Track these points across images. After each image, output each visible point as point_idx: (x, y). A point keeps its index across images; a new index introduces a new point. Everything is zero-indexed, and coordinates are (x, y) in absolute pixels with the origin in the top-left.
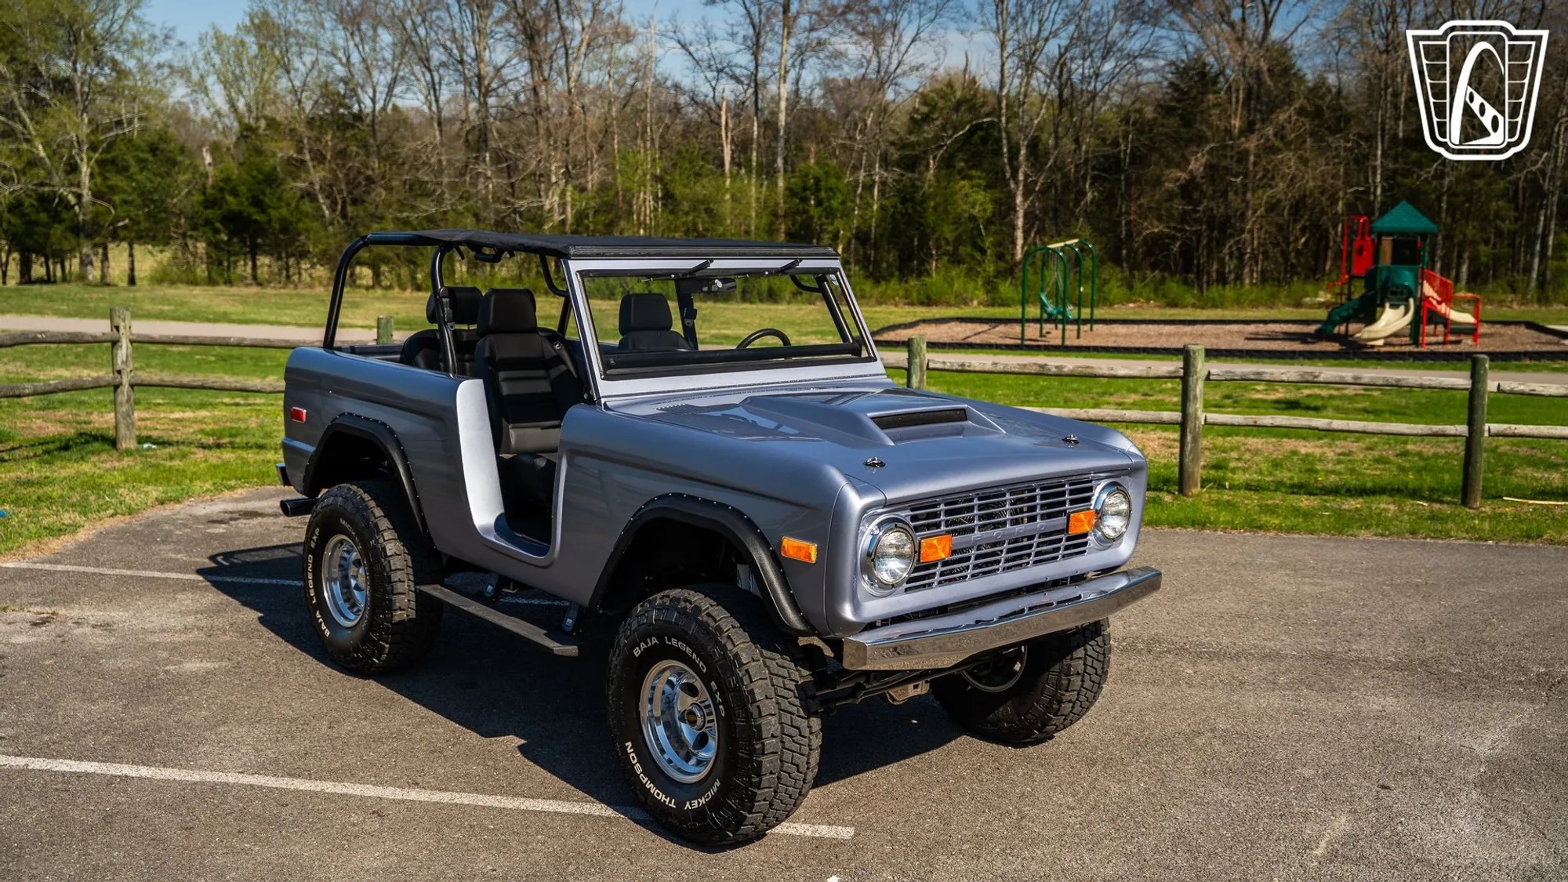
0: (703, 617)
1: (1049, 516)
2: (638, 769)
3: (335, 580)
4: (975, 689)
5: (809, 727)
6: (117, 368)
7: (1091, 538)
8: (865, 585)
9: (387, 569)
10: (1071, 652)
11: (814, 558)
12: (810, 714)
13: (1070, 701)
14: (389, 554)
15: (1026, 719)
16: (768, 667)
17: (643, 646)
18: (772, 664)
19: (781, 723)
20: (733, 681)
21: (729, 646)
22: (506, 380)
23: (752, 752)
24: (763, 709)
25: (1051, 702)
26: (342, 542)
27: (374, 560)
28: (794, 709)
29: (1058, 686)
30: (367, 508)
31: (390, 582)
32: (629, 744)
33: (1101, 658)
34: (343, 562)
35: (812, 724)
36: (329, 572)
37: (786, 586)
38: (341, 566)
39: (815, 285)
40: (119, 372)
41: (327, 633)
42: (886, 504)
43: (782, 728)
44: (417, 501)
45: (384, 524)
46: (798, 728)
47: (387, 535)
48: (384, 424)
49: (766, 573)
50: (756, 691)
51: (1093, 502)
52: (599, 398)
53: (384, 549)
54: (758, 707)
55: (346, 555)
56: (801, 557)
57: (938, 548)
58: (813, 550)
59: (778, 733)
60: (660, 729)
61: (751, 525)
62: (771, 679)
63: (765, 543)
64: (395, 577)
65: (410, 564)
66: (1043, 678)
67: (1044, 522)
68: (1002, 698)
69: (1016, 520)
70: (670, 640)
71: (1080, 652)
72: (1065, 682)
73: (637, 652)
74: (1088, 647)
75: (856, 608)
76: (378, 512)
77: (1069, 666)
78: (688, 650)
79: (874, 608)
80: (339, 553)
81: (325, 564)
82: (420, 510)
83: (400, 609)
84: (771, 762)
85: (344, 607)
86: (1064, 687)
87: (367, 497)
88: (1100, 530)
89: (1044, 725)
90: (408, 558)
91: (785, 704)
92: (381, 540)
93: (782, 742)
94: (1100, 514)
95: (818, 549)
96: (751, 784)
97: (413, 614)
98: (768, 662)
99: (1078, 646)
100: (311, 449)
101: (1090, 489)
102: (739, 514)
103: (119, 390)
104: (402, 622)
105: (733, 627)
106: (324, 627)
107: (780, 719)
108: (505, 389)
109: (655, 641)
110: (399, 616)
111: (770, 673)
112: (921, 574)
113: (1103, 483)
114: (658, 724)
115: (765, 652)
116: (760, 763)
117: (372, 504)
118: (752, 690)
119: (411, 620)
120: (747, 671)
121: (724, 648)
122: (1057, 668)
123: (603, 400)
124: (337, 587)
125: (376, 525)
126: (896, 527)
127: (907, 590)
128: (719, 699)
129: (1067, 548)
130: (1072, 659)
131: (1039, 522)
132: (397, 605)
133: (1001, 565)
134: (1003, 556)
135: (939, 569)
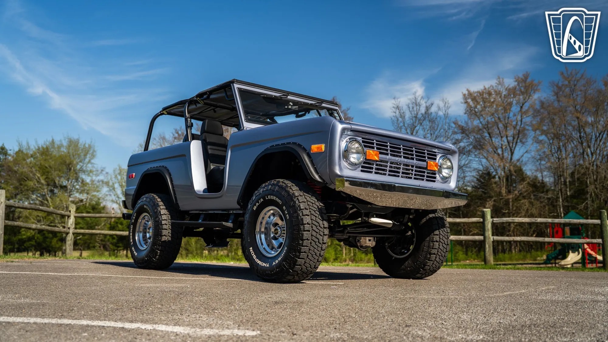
0: (281, 184)
1: (420, 160)
2: (255, 257)
3: (141, 232)
4: (395, 258)
5: (324, 225)
7: (437, 176)
8: (344, 163)
9: (161, 219)
10: (433, 232)
11: (323, 149)
12: (323, 220)
13: (434, 254)
14: (162, 214)
15: (417, 264)
16: (306, 198)
17: (257, 204)
18: (308, 198)
19: (311, 219)
20: (292, 203)
21: (291, 191)
22: (210, 149)
23: (299, 230)
24: (304, 212)
25: (426, 255)
26: (144, 218)
27: (156, 216)
28: (317, 215)
29: (429, 247)
30: (155, 199)
31: (162, 225)
32: (251, 248)
33: (446, 237)
35: (324, 223)
36: (139, 228)
37: (313, 165)
38: (144, 226)
40: (69, 228)
41: (136, 254)
42: (352, 130)
43: (312, 222)
45: (161, 203)
46: (319, 223)
47: (162, 207)
48: (163, 166)
49: (305, 161)
50: (301, 205)
51: (437, 161)
53: (160, 212)
54: (302, 211)
55: (147, 223)
56: (319, 151)
57: (373, 154)
58: (323, 146)
59: (310, 222)
60: (263, 236)
61: (300, 145)
62: (307, 203)
63: (304, 150)
64: (163, 222)
65: (170, 218)
66: (423, 244)
67: (417, 161)
68: (406, 259)
69: (406, 157)
70: (267, 197)
71: (437, 232)
72: (432, 245)
73: (255, 208)
74: (440, 231)
75: (341, 169)
76: (159, 200)
77: (433, 237)
78: (274, 198)
79: (348, 172)
80: (144, 221)
81: (138, 226)
82: (175, 194)
83: (165, 236)
84: (307, 234)
85: (142, 242)
86: (431, 247)
87: (155, 196)
88: (442, 174)
89: (425, 265)
90: (169, 216)
91: (313, 212)
92: (159, 209)
93: (312, 227)
94: (440, 167)
95: (325, 146)
96: (299, 244)
97: (170, 239)
98: (306, 197)
99: (436, 230)
100: (135, 187)
101: (436, 156)
102: (294, 143)
103: (68, 235)
104: (165, 241)
105: (292, 186)
106: (135, 252)
107: (311, 217)
108: (210, 152)
109: (262, 200)
110: (164, 239)
111: (307, 201)
112: (367, 166)
113: (440, 155)
114: (263, 234)
115: (305, 194)
116: (303, 234)
117: (157, 197)
118: (300, 205)
119: (169, 241)
120: (298, 199)
121: (288, 192)
122: (428, 239)
123: (245, 128)
124: (141, 235)
125: (158, 204)
126: (356, 140)
127: (362, 171)
128: (286, 212)
129: (427, 177)
130: (434, 235)
131: (415, 161)
132: (164, 234)
133: (401, 174)
134: (401, 171)
135: (374, 166)
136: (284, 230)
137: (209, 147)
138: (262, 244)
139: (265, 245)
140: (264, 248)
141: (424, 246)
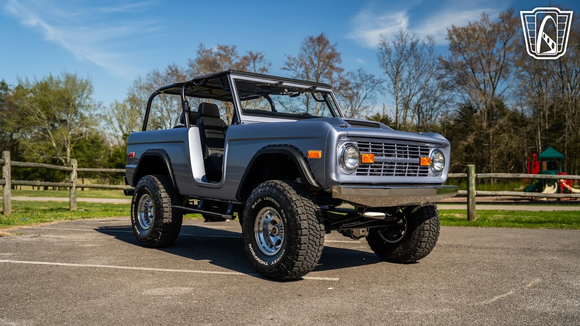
0: (279, 186)
1: (413, 157)
2: (254, 254)
3: (142, 212)
4: (387, 243)
5: (320, 227)
6: (71, 181)
7: (429, 170)
8: (340, 169)
9: (162, 203)
10: (424, 221)
11: (320, 156)
12: (320, 223)
13: (425, 242)
14: (162, 197)
15: (408, 251)
16: (303, 202)
17: (256, 203)
18: (305, 202)
19: (309, 224)
20: (290, 208)
21: (288, 195)
23: (297, 234)
24: (301, 217)
25: (417, 243)
26: (145, 198)
27: (157, 199)
28: (314, 219)
29: (420, 235)
30: (155, 181)
31: (163, 208)
32: (250, 245)
33: (436, 225)
34: (146, 205)
35: (321, 226)
36: (141, 208)
37: (310, 170)
38: (145, 206)
39: (323, 99)
40: (72, 182)
41: (139, 233)
42: (349, 136)
43: (309, 226)
44: (173, 175)
45: (161, 186)
46: (316, 227)
47: (162, 190)
48: (162, 150)
49: (302, 165)
50: (299, 210)
51: (430, 155)
52: (241, 121)
53: (161, 195)
54: (300, 216)
55: (147, 203)
56: (315, 157)
57: (369, 157)
58: (320, 153)
59: (307, 227)
60: (262, 235)
61: (296, 149)
62: (305, 207)
63: (302, 154)
64: (164, 205)
65: (170, 201)
66: (414, 233)
67: (411, 159)
68: (397, 244)
69: (399, 155)
70: (266, 198)
71: (427, 221)
72: (422, 233)
73: (253, 207)
74: (431, 220)
75: (337, 176)
76: (159, 183)
77: (424, 227)
78: (273, 200)
79: (344, 178)
80: (145, 201)
81: (139, 204)
82: (174, 178)
83: (166, 218)
84: (304, 238)
85: (145, 222)
86: (422, 236)
87: (155, 178)
88: (434, 168)
89: (415, 252)
90: (170, 199)
91: (310, 217)
92: (160, 192)
93: (309, 231)
94: (433, 161)
95: (322, 153)
96: (297, 248)
97: (171, 221)
98: (303, 201)
99: (427, 219)
100: (135, 166)
101: (428, 150)
102: (292, 146)
103: (72, 189)
104: (166, 223)
105: (290, 189)
106: (137, 231)
107: (308, 222)
108: (207, 135)
109: (260, 200)
110: (165, 221)
111: (304, 205)
112: (362, 169)
113: (433, 149)
114: (261, 233)
115: (302, 197)
116: (300, 239)
117: (157, 180)
118: (297, 210)
119: (170, 223)
120: (295, 203)
121: (286, 196)
122: (419, 228)
123: (242, 122)
124: (143, 215)
125: (158, 187)
126: (352, 146)
127: (357, 174)
128: (284, 216)
129: (420, 172)
130: (425, 224)
131: (408, 158)
132: (165, 216)
133: (394, 173)
134: (395, 169)
135: (370, 168)
136: (282, 229)
137: (206, 131)
138: (261, 243)
139: (264, 244)
140: (264, 247)
141: (415, 234)
